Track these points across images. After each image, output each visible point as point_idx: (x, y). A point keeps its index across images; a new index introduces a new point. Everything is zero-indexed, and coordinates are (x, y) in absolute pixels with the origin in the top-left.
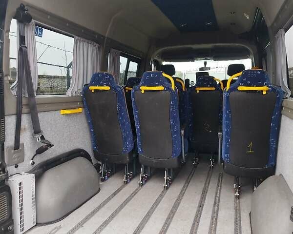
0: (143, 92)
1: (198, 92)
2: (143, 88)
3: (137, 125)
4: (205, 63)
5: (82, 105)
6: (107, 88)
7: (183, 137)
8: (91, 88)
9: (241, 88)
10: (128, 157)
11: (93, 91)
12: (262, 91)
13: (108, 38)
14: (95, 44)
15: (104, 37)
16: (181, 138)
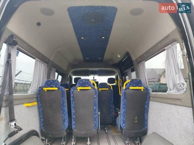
0: (79, 90)
1: (100, 91)
2: (79, 88)
3: (73, 111)
4: (94, 78)
5: (36, 100)
6: (56, 89)
7: (99, 116)
8: (44, 89)
9: (131, 88)
10: (65, 132)
11: (46, 91)
12: (141, 89)
13: (52, 61)
14: (45, 64)
15: (50, 60)
16: (98, 117)
